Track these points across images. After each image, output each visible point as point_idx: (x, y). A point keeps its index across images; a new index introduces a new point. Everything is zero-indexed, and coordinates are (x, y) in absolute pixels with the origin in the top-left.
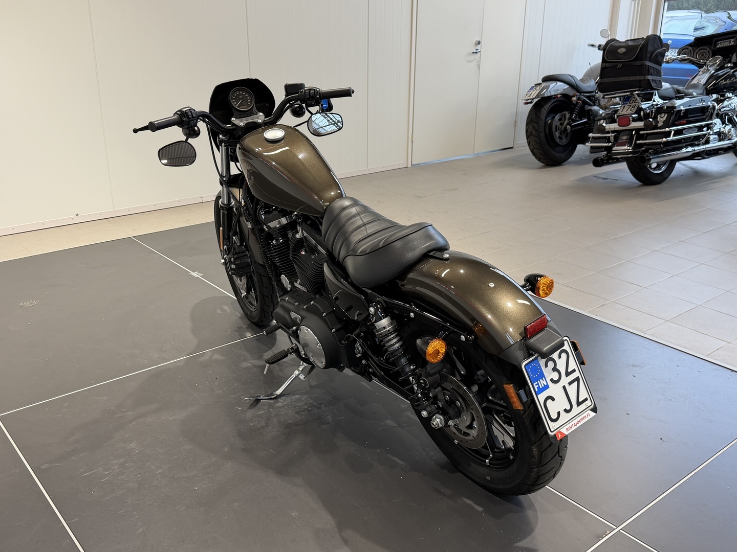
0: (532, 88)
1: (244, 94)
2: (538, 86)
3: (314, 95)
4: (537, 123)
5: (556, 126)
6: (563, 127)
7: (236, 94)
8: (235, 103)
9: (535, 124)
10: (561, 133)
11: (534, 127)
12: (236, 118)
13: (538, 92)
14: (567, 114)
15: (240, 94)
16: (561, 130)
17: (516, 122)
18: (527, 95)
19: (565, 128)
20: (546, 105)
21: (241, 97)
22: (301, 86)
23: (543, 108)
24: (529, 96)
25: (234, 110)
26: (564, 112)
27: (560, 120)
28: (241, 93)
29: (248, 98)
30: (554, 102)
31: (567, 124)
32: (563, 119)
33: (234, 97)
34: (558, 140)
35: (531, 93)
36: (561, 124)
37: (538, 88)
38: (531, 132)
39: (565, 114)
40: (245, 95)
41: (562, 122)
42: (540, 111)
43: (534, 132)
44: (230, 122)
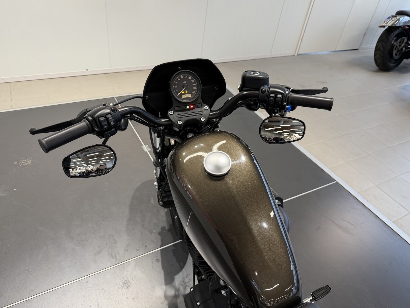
0: (389, 18)
1: (190, 78)
2: (394, 17)
3: (280, 100)
4: (386, 43)
5: (396, 46)
6: (400, 48)
7: (180, 78)
8: (177, 90)
9: (384, 44)
10: (397, 52)
11: (383, 45)
12: (175, 111)
13: (393, 22)
14: (405, 39)
15: (184, 79)
16: (398, 49)
17: (365, 34)
18: (384, 22)
19: (402, 49)
20: (395, 32)
21: (185, 82)
22: (264, 81)
23: (392, 34)
24: (386, 24)
25: (173, 100)
26: (404, 38)
27: (400, 42)
28: (187, 77)
29: (194, 84)
30: (400, 30)
31: (404, 46)
32: (402, 42)
33: (177, 83)
34: (394, 55)
35: (387, 21)
36: (400, 46)
37: (394, 19)
38: (379, 48)
39: (404, 39)
40: (190, 80)
41: (401, 44)
42: (390, 36)
43: (381, 49)
44: (166, 116)
